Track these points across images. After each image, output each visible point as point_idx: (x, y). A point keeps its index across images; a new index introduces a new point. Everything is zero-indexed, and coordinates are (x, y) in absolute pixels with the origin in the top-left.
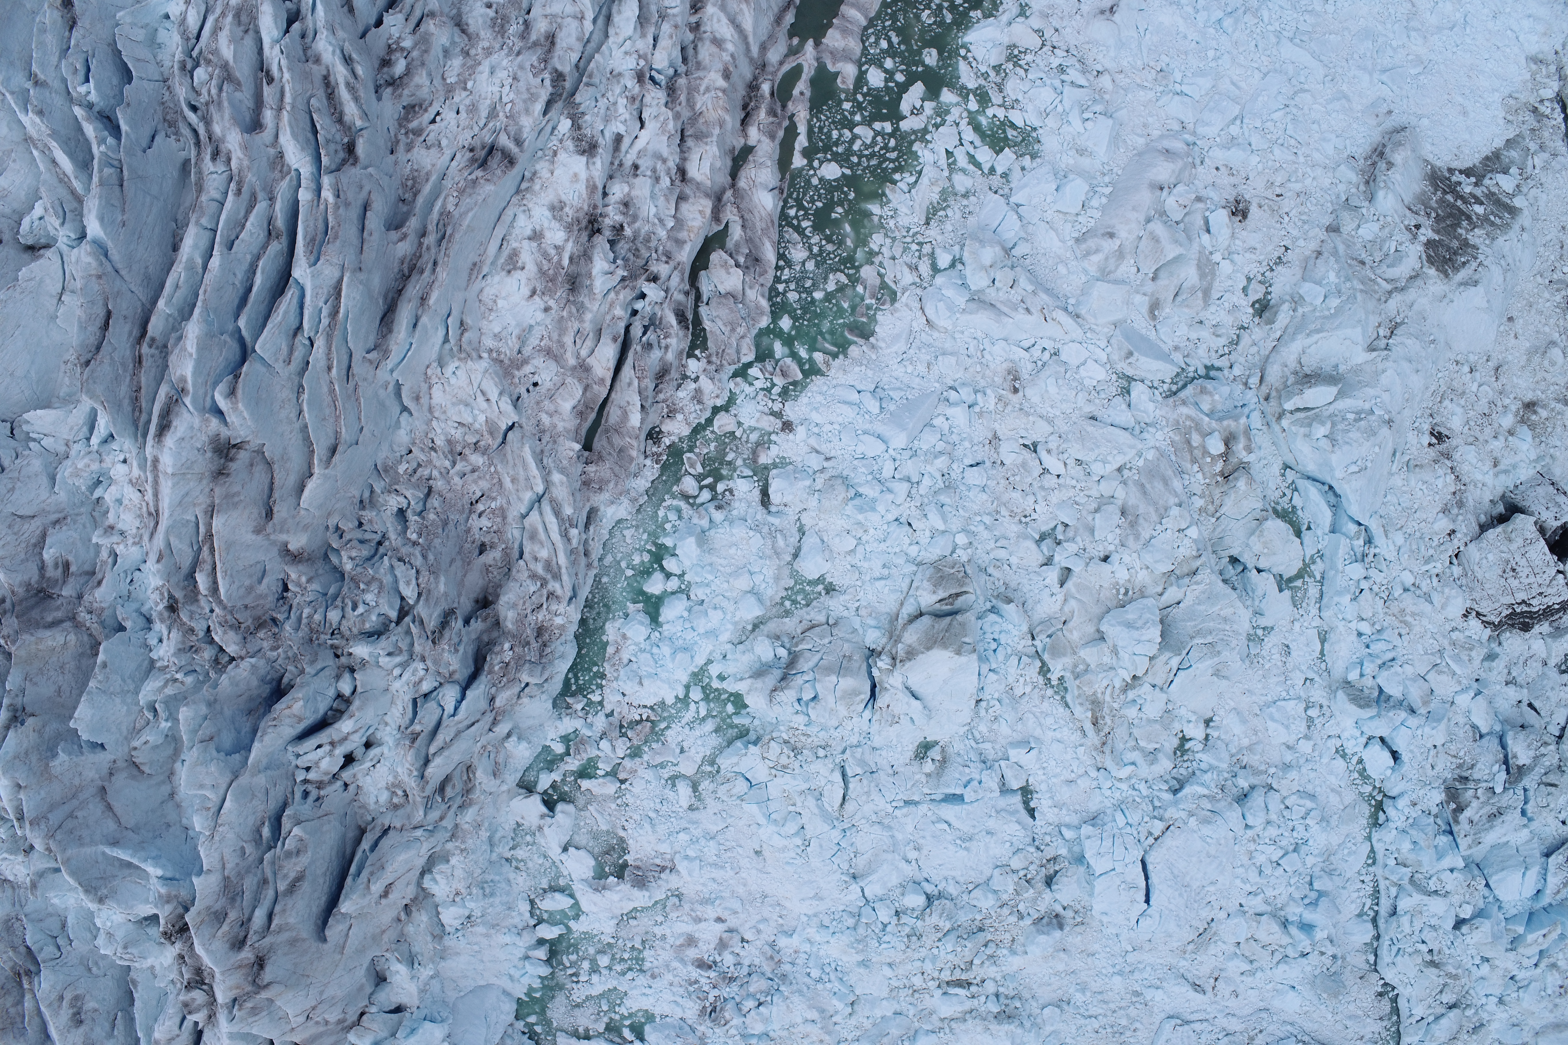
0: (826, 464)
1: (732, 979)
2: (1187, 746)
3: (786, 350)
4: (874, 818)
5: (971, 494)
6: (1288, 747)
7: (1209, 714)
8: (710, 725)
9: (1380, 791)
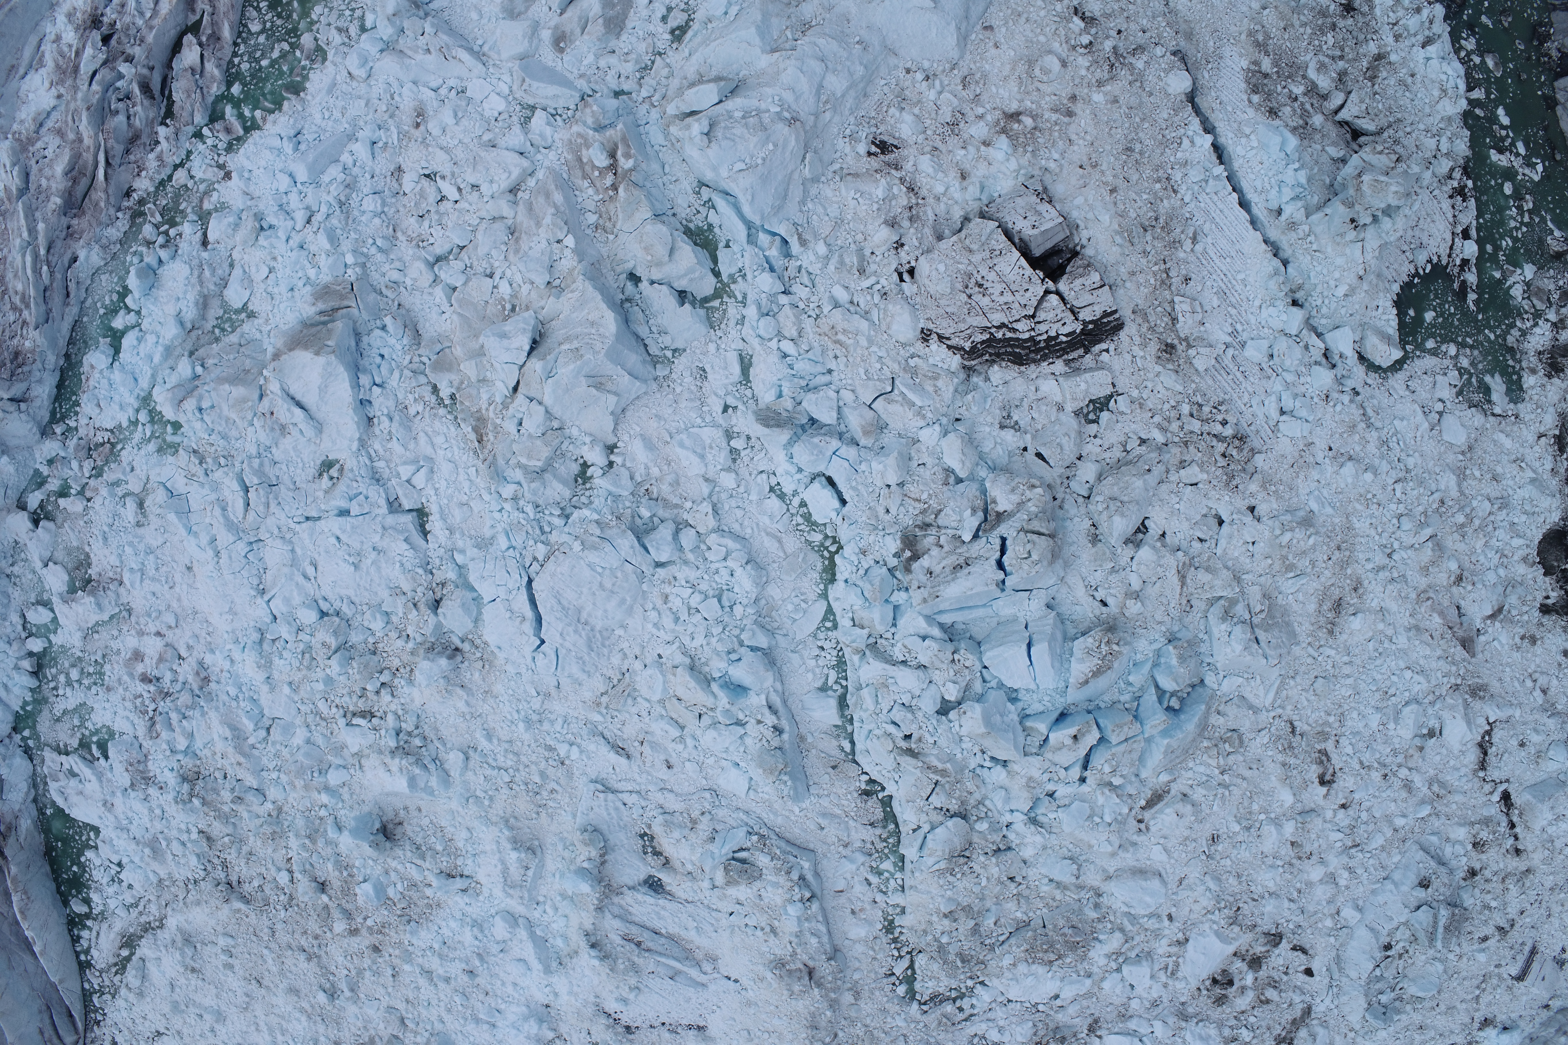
0: (249, 203)
1: (168, 694)
2: (589, 474)
3: (235, 112)
4: (276, 531)
5: (363, 219)
6: (707, 480)
7: (611, 440)
8: (152, 447)
9: (835, 540)
